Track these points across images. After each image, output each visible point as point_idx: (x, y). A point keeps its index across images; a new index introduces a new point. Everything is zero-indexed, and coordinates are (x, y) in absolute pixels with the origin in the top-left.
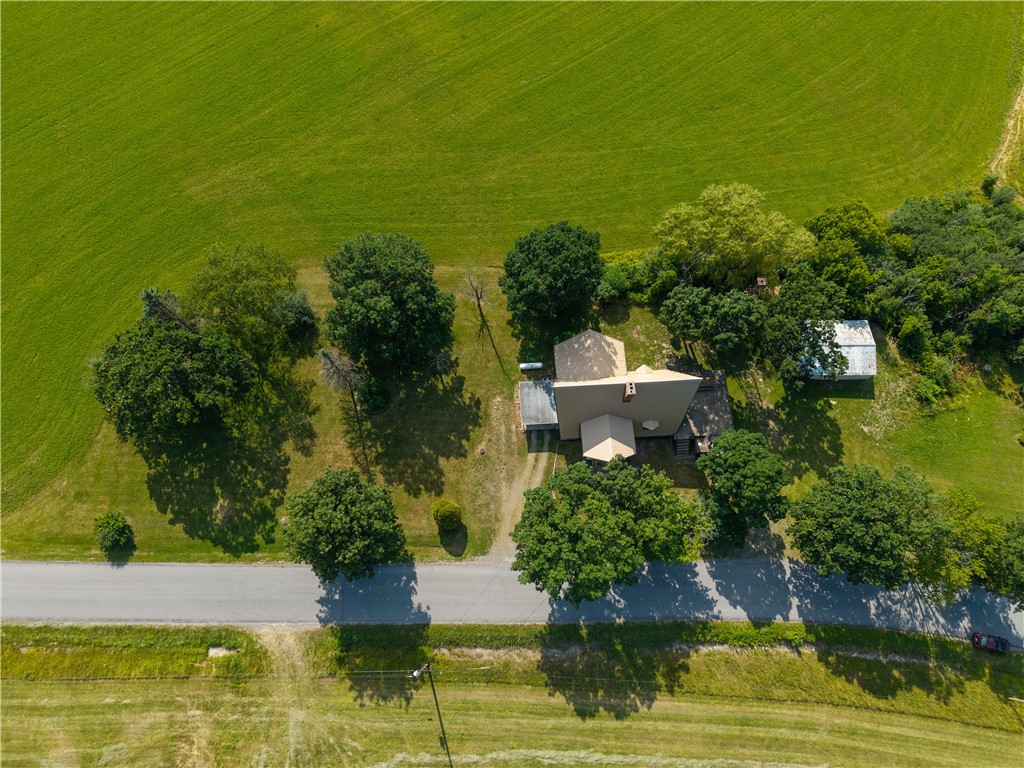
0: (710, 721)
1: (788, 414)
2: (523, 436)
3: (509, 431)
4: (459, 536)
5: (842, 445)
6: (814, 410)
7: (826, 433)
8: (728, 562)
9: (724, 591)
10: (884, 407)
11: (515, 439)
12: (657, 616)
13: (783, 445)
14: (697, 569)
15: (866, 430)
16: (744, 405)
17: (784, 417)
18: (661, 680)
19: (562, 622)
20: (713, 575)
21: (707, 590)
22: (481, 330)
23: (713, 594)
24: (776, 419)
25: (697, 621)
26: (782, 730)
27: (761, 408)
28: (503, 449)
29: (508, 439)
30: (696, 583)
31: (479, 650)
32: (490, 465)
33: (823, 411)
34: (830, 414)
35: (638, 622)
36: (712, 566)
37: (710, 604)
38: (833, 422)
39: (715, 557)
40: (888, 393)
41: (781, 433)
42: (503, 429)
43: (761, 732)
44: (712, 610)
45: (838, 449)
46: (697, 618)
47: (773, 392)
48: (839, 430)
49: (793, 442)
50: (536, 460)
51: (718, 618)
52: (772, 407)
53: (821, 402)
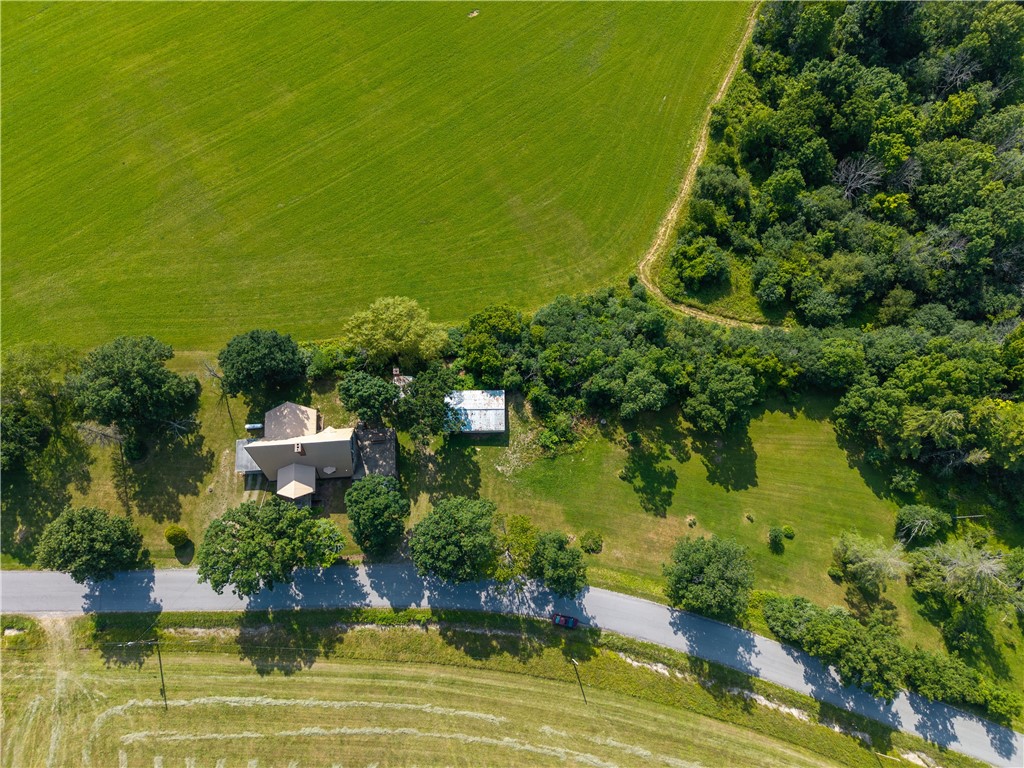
0: (351, 676)
1: (443, 459)
2: (242, 479)
3: (232, 475)
4: (189, 550)
5: (480, 480)
6: (463, 455)
7: (469, 471)
8: (382, 566)
9: (375, 587)
10: (515, 452)
11: (236, 481)
12: (325, 605)
13: (437, 481)
14: (358, 572)
15: (499, 469)
16: (412, 452)
17: (440, 461)
18: (322, 650)
19: (256, 610)
20: (369, 576)
21: (363, 586)
22: (221, 399)
23: (367, 589)
24: (434, 462)
25: (353, 608)
26: (402, 682)
27: (425, 454)
28: (227, 488)
29: (231, 480)
30: (356, 582)
31: (196, 630)
32: (216, 500)
33: (470, 456)
34: (474, 458)
35: (310, 609)
36: (369, 569)
37: (364, 596)
38: (475, 464)
39: (373, 563)
40: (519, 442)
41: (436, 472)
42: (228, 473)
43: (386, 683)
44: (365, 600)
45: (476, 483)
46: (353, 606)
47: (436, 442)
48: (479, 470)
49: (444, 479)
50: (250, 496)
51: (368, 606)
52: (433, 453)
53: (469, 450)
